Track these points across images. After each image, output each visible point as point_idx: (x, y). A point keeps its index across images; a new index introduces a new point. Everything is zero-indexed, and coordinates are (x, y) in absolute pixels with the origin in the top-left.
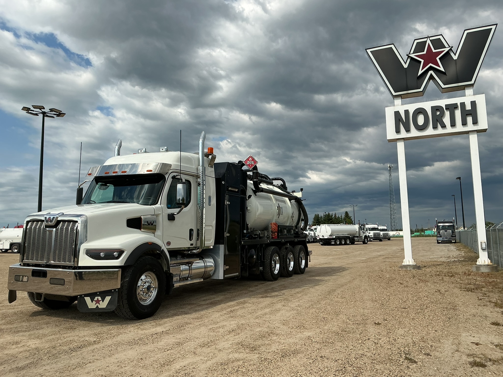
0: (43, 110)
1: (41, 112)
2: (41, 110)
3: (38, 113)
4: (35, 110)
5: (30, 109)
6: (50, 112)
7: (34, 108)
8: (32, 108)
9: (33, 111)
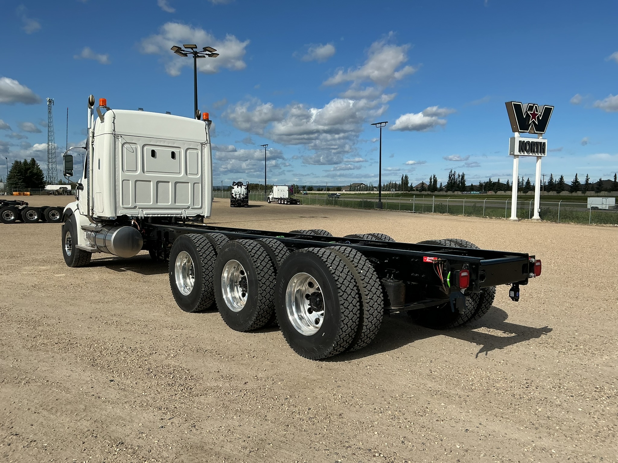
0: (194, 50)
1: (192, 51)
2: (193, 50)
3: (188, 53)
4: (185, 49)
5: (181, 48)
6: (204, 51)
7: (185, 48)
8: (183, 48)
9: (184, 51)
